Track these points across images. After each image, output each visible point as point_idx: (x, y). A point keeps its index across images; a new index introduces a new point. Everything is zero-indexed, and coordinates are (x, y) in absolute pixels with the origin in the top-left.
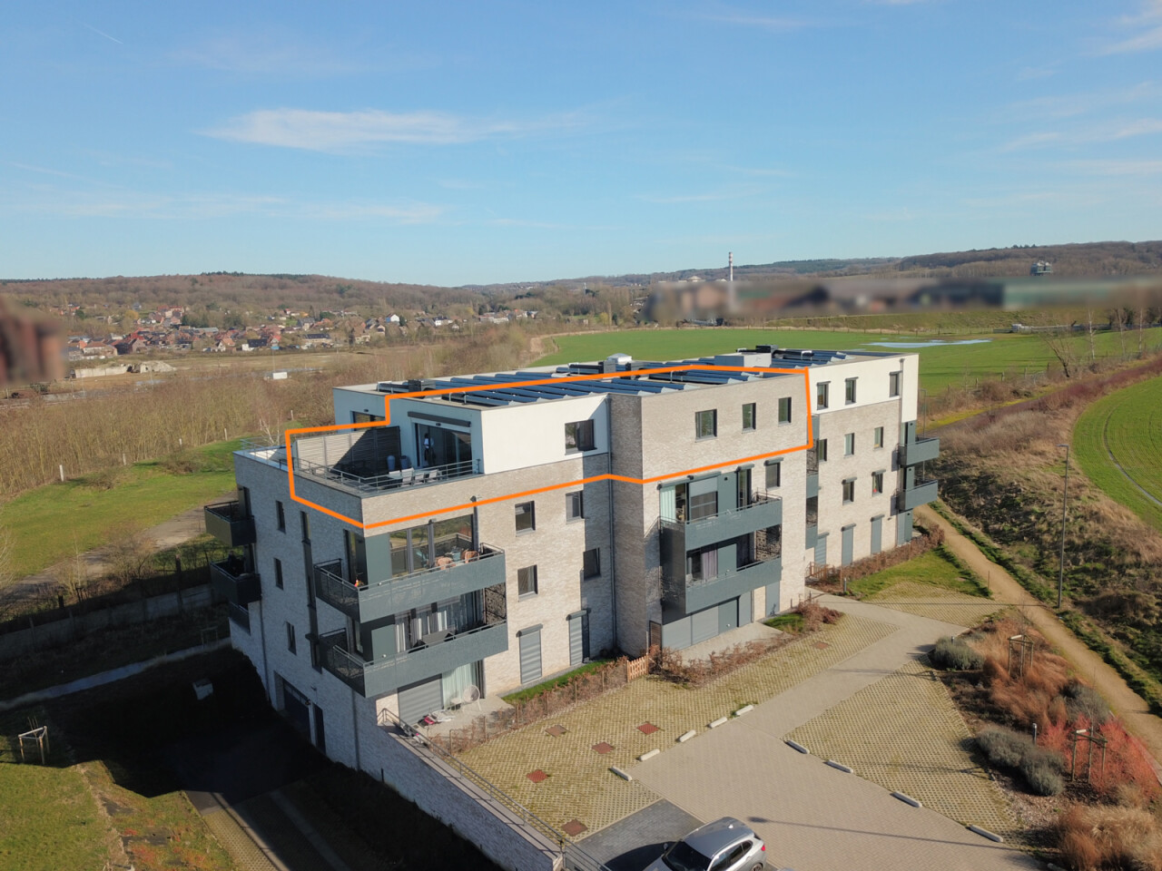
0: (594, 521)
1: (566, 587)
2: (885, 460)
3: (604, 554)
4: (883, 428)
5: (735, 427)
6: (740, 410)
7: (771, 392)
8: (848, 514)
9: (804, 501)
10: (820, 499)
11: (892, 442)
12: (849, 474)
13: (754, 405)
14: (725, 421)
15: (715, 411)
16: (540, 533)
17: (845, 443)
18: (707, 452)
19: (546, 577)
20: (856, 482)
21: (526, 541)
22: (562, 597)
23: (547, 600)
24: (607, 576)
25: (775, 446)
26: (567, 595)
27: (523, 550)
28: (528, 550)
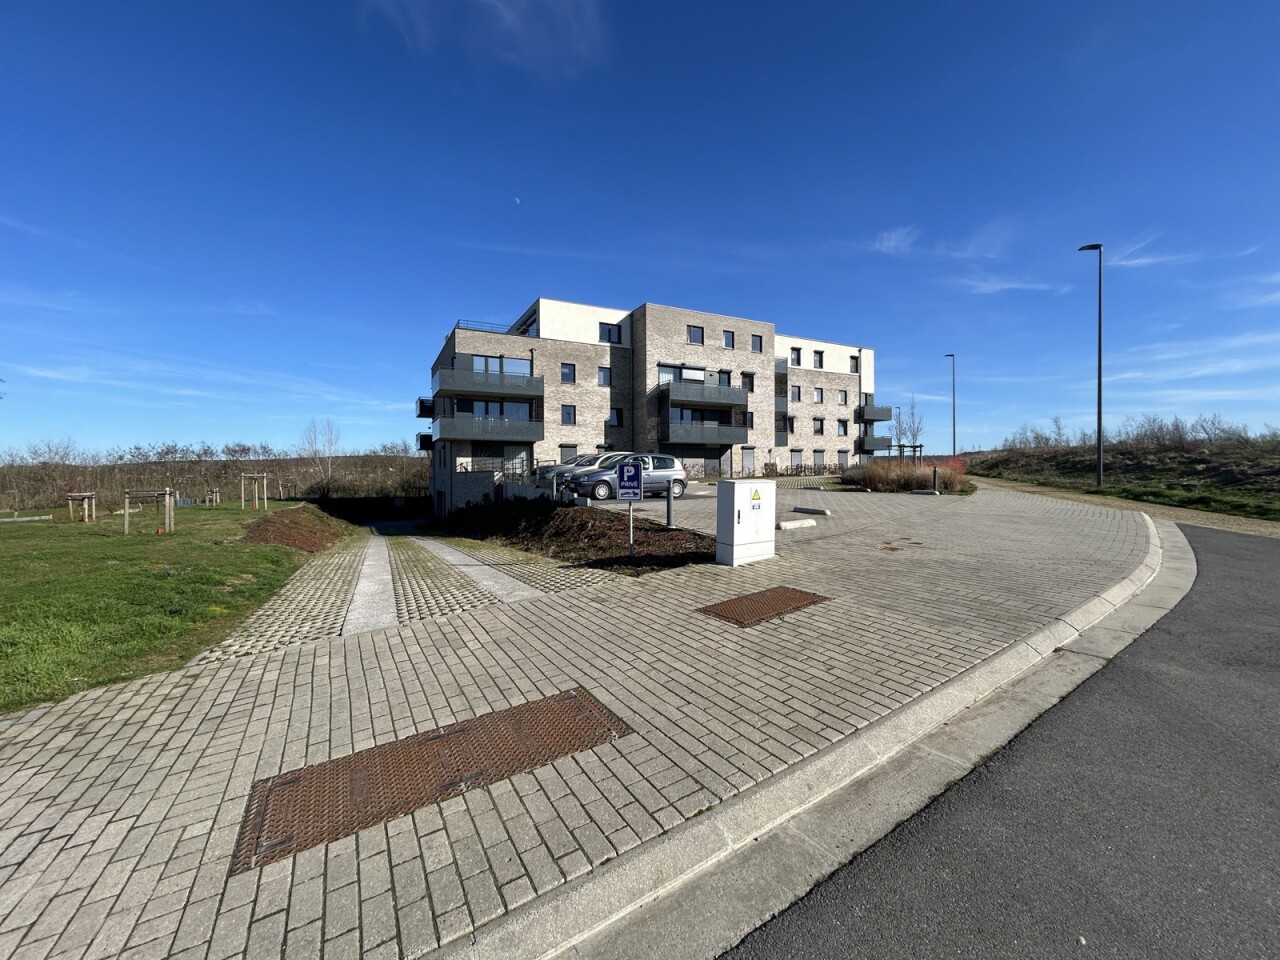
0: (619, 390)
1: (597, 426)
2: (848, 413)
3: (626, 414)
4: (846, 392)
5: (718, 343)
6: (722, 333)
7: (745, 328)
8: (819, 442)
9: (773, 408)
10: (795, 425)
11: (854, 403)
12: (819, 415)
13: (733, 333)
14: (710, 337)
15: (702, 328)
16: (579, 386)
17: (815, 393)
18: (696, 353)
19: (582, 415)
20: (825, 422)
21: (568, 388)
22: (593, 432)
23: (582, 430)
24: (628, 428)
25: (749, 364)
26: (597, 432)
27: (566, 393)
28: (570, 394)
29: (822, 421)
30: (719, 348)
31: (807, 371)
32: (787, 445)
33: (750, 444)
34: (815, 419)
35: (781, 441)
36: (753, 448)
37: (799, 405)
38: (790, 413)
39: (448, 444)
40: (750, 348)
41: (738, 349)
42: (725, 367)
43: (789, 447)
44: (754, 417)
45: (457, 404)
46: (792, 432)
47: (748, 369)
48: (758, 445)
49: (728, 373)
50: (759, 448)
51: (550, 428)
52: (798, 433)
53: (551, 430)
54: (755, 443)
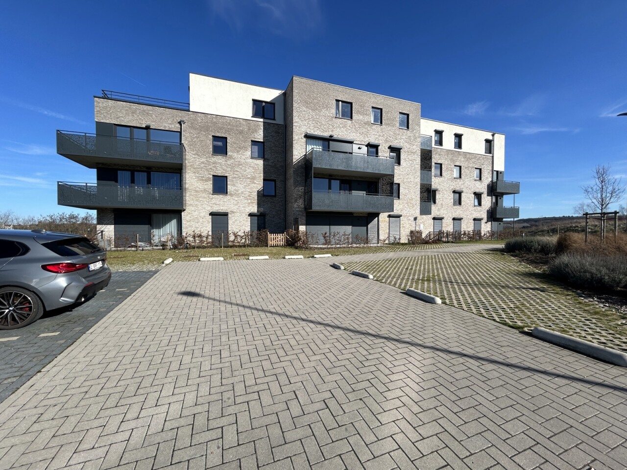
0: (272, 163)
1: (249, 196)
2: (482, 187)
3: (279, 184)
4: (480, 170)
5: (366, 119)
6: (371, 110)
7: (393, 106)
8: (458, 212)
10: (437, 197)
11: (487, 179)
12: (458, 189)
13: (381, 110)
14: (358, 112)
15: (351, 104)
16: (231, 157)
17: (455, 170)
18: (345, 126)
19: (234, 185)
20: (463, 195)
21: (219, 159)
22: (246, 201)
23: (234, 200)
24: (280, 198)
25: (397, 140)
26: (249, 201)
27: (217, 164)
28: (221, 165)
29: (460, 193)
30: (367, 123)
31: (448, 151)
32: (430, 214)
33: (395, 212)
34: (454, 192)
35: (425, 211)
36: (399, 216)
37: (441, 179)
38: (434, 186)
40: (398, 125)
41: (386, 124)
42: (373, 141)
43: (433, 215)
44: (401, 188)
46: (435, 202)
47: (395, 144)
48: (403, 213)
49: (376, 147)
50: (405, 216)
51: (200, 197)
52: (440, 203)
53: (201, 199)
54: (401, 212)
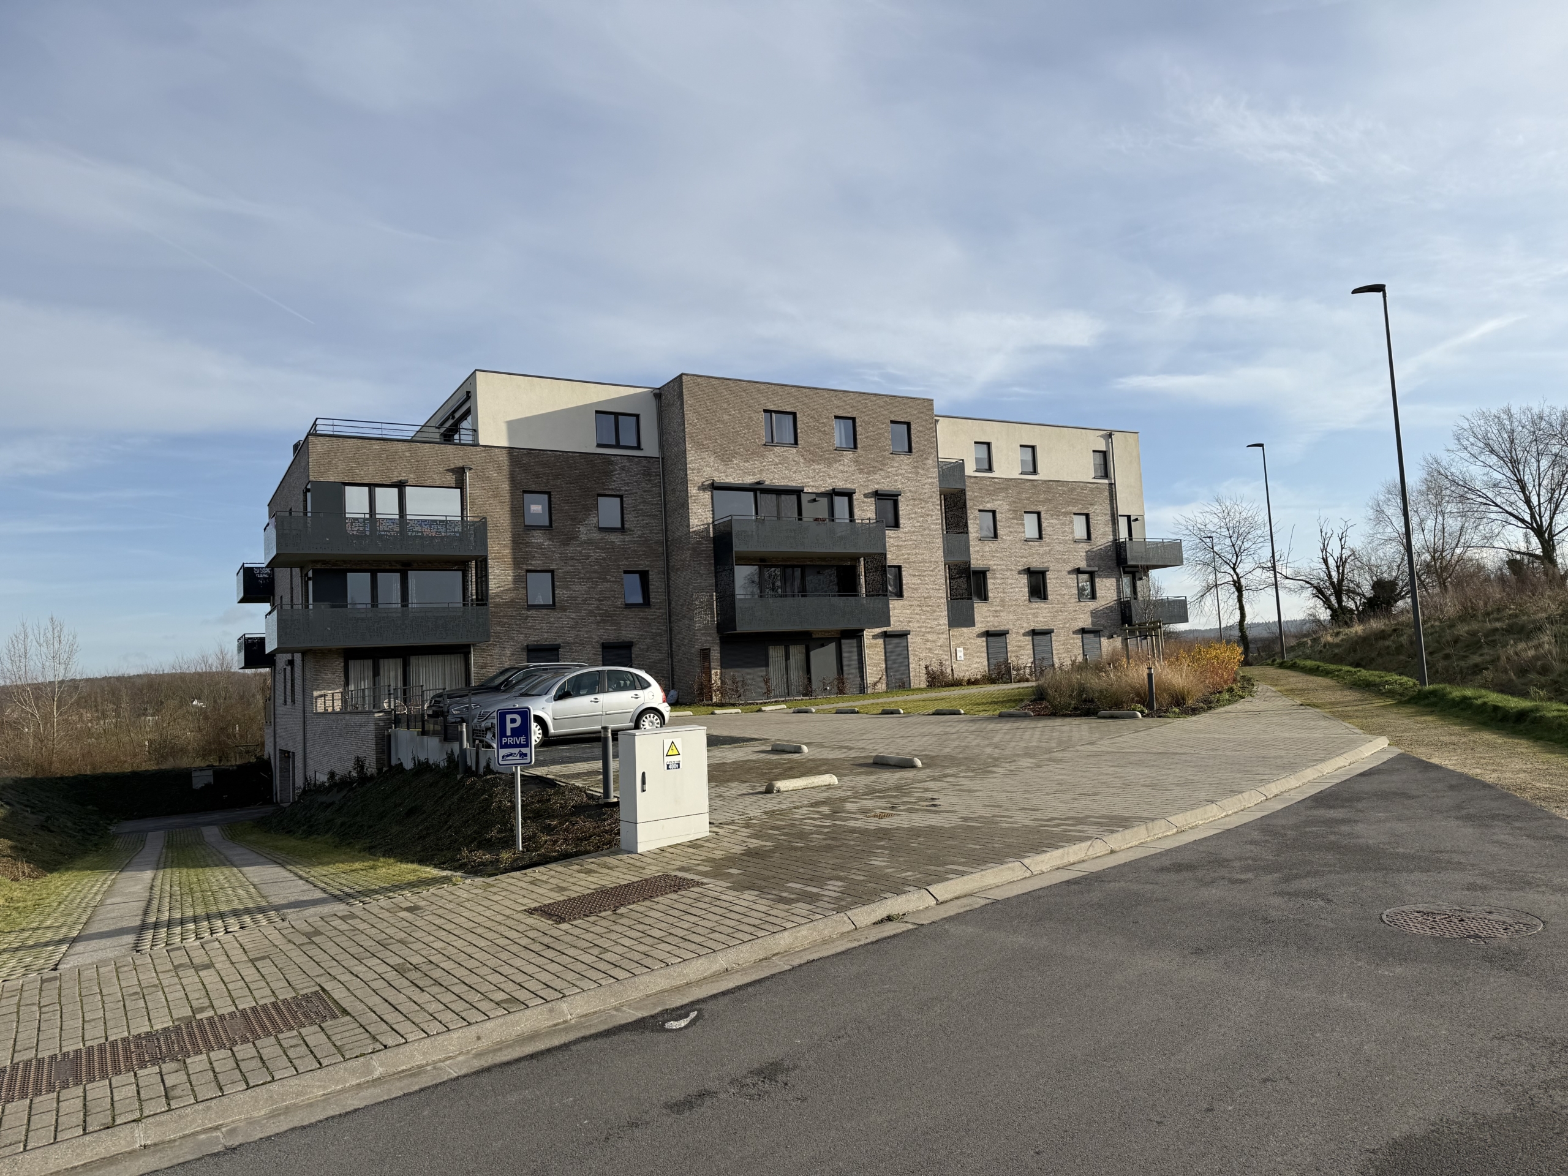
0: (640, 536)
3: (655, 580)
4: (1087, 516)
5: (826, 440)
6: (834, 422)
7: (878, 410)
8: (1040, 615)
9: (939, 555)
10: (989, 586)
11: (1105, 534)
12: (1036, 564)
13: (854, 420)
14: (809, 430)
15: (794, 414)
16: (560, 532)
17: (1026, 522)
18: (784, 461)
19: (567, 588)
20: (1050, 575)
21: (538, 537)
22: (592, 619)
23: (569, 617)
24: (660, 608)
25: (889, 477)
26: (599, 618)
27: (534, 547)
28: (541, 549)
29: (1041, 574)
30: (828, 449)
31: (1008, 481)
32: (973, 625)
33: (895, 626)
34: (1027, 572)
35: (960, 617)
36: (904, 635)
37: (996, 545)
38: (976, 563)
39: (298, 657)
40: (889, 446)
41: (866, 448)
42: (841, 484)
43: (980, 627)
44: (904, 575)
45: (313, 579)
46: (985, 598)
47: (887, 486)
48: (913, 627)
49: (848, 494)
50: (917, 633)
51: (504, 616)
52: (998, 600)
53: (505, 620)
54: (908, 625)
